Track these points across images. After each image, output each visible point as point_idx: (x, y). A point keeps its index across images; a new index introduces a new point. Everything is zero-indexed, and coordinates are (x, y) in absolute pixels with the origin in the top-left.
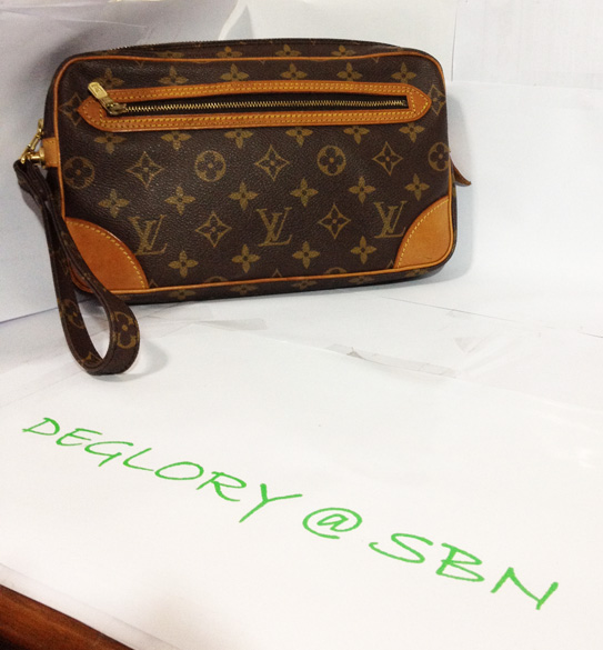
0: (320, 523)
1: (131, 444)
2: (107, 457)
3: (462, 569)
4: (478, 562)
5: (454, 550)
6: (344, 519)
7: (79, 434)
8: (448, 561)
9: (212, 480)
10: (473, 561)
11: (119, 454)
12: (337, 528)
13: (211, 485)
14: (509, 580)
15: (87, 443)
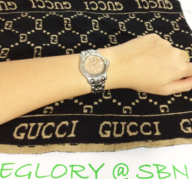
0: (119, 175)
1: (30, 165)
2: (28, 176)
3: (164, 172)
4: (165, 168)
5: (157, 165)
6: (123, 168)
7: (5, 167)
8: (159, 172)
9: (72, 171)
10: (163, 168)
11: (30, 173)
12: (124, 174)
13: (74, 173)
14: (175, 170)
15: (13, 172)
